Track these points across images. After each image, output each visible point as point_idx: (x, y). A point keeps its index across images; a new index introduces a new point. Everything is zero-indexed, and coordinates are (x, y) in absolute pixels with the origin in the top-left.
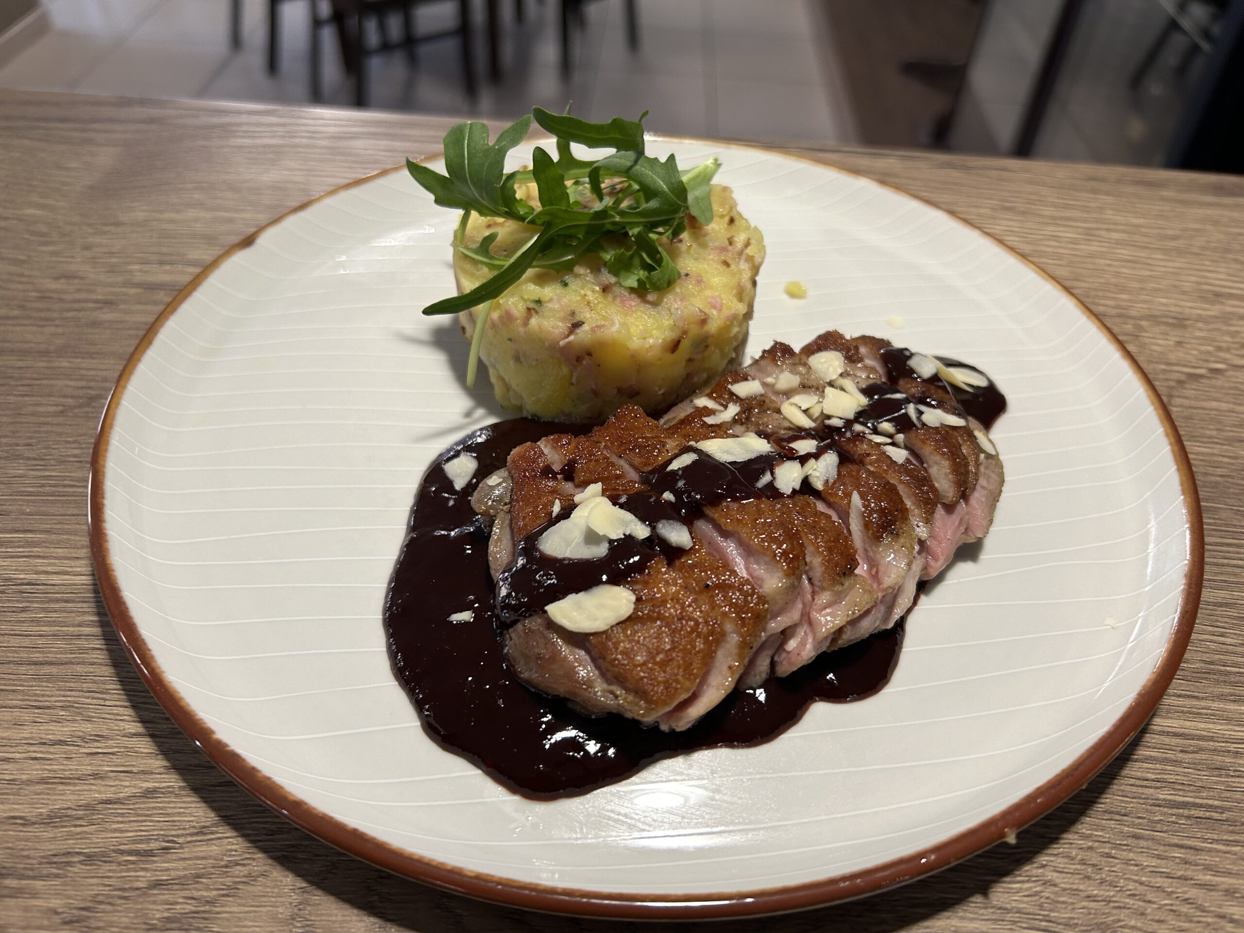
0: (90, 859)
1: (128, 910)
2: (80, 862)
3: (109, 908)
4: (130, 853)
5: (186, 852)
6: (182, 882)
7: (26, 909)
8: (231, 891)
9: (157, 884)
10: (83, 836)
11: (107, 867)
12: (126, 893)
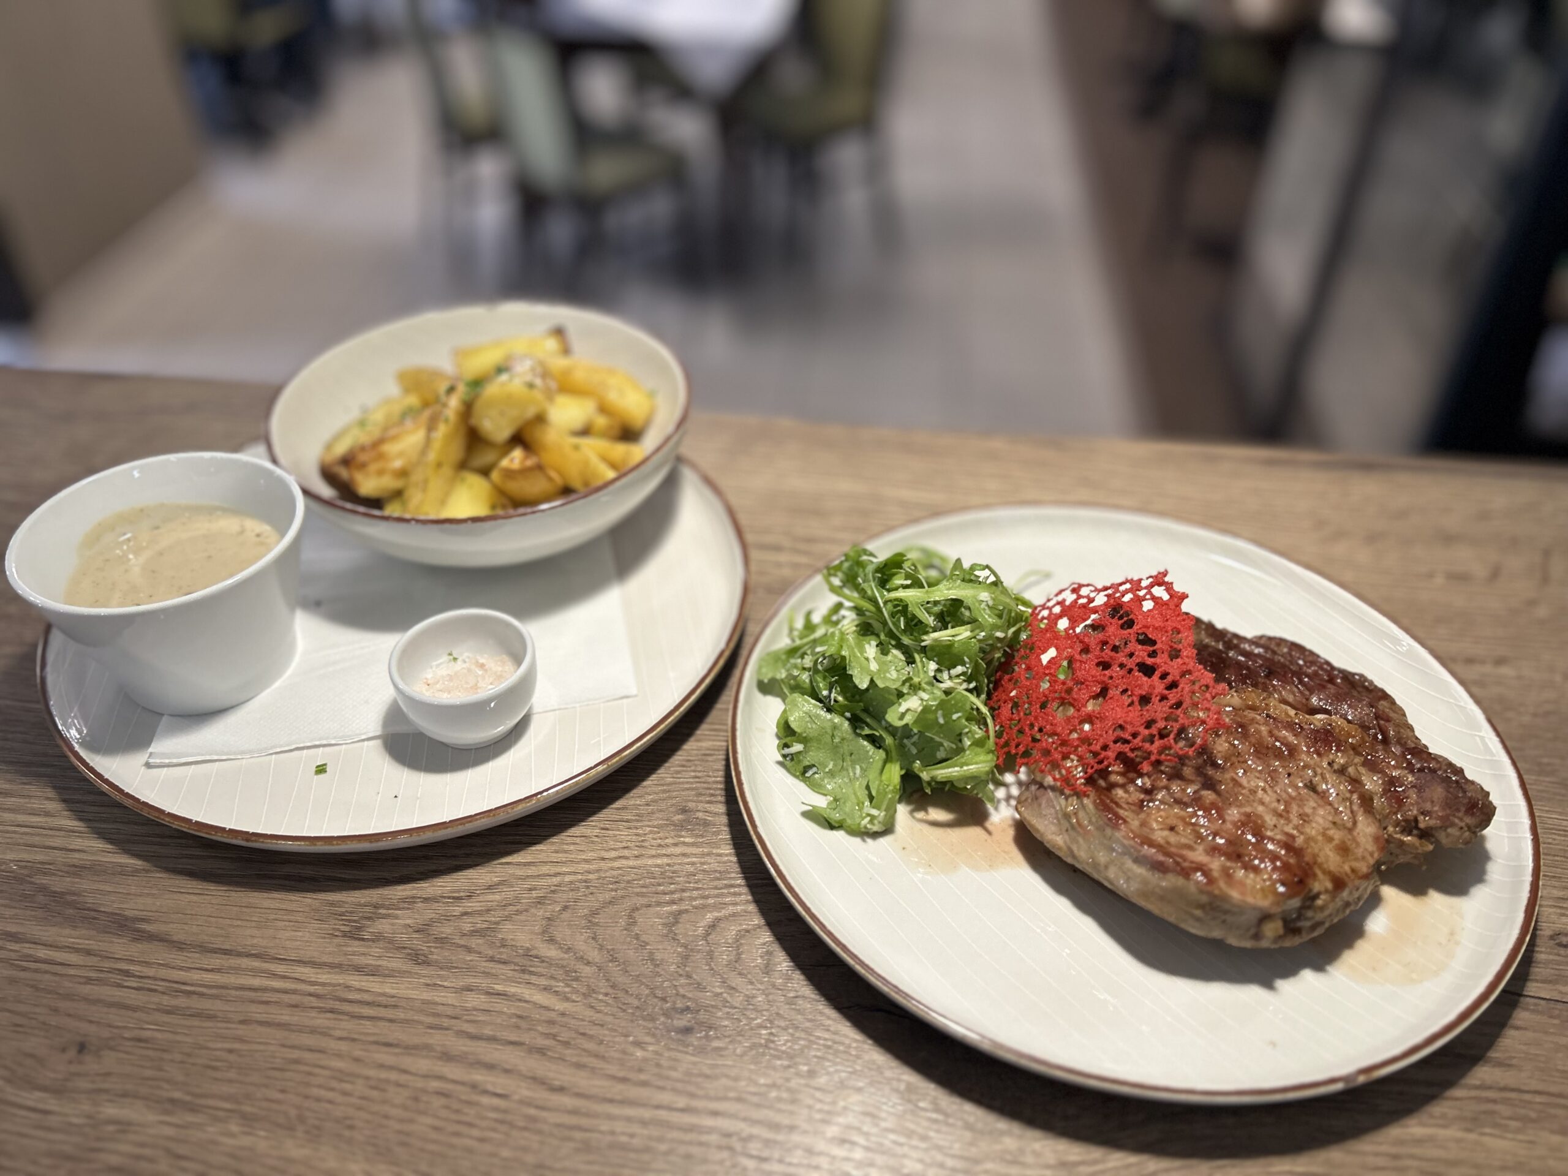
0: (426, 900)
1: (451, 926)
2: (422, 902)
3: (439, 925)
4: (449, 898)
5: (481, 898)
6: (479, 913)
7: (393, 924)
8: (508, 918)
9: (466, 914)
10: (421, 889)
11: (437, 904)
12: (448, 918)
